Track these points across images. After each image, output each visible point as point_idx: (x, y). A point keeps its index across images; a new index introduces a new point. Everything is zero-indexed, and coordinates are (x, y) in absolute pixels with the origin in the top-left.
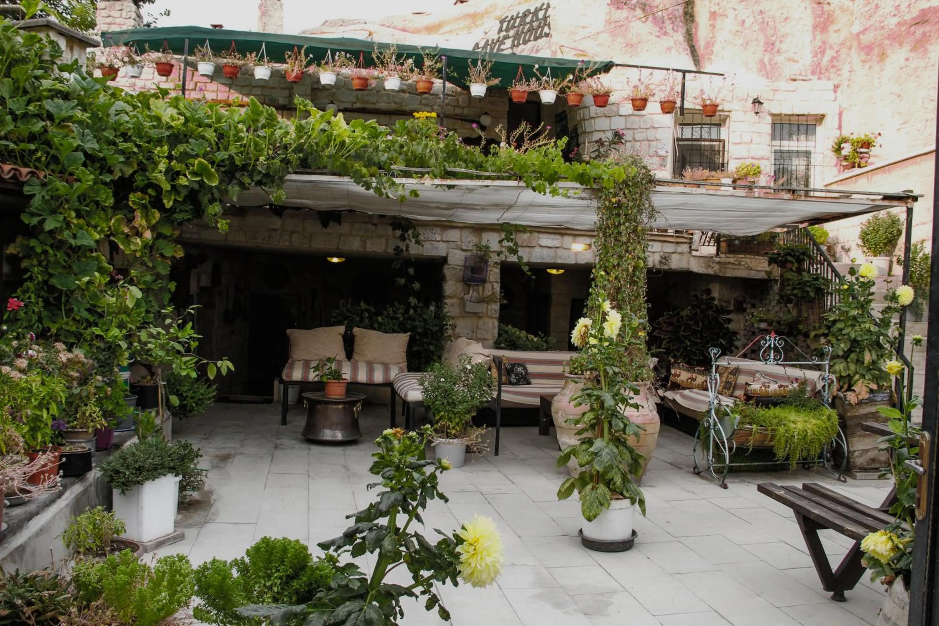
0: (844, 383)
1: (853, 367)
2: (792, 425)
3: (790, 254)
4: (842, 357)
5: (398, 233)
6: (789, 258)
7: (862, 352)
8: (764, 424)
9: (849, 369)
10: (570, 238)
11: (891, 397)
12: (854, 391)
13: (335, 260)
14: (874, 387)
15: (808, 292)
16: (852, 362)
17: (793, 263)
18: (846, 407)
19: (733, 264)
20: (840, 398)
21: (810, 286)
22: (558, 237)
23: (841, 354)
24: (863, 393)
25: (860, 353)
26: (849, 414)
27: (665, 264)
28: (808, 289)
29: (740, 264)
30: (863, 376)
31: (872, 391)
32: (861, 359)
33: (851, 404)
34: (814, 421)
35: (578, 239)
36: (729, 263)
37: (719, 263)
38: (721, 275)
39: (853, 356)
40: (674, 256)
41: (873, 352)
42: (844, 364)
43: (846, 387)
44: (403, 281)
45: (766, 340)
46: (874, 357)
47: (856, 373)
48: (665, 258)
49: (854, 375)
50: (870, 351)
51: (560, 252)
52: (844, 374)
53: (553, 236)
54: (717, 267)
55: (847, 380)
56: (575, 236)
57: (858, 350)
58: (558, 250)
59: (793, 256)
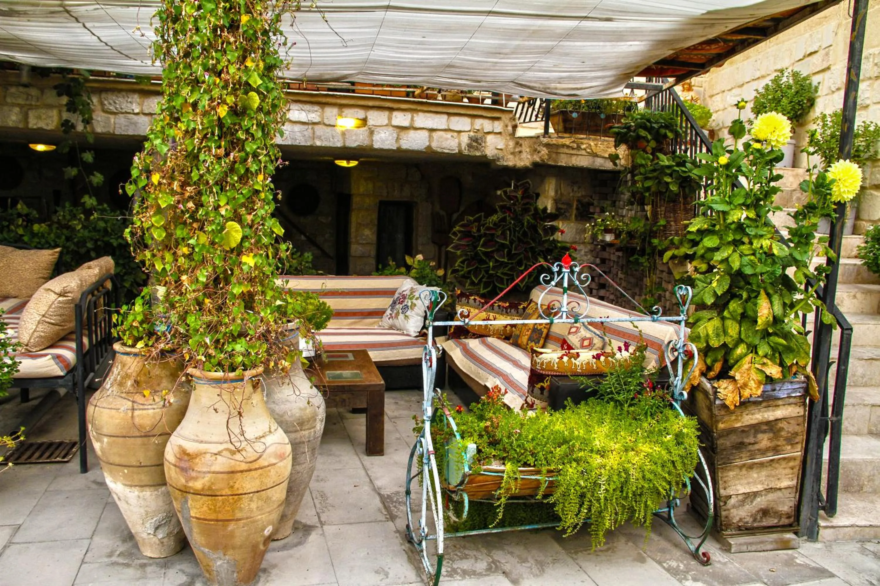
0: (715, 361)
1: (733, 329)
2: (597, 460)
3: (645, 128)
4: (714, 306)
5: (65, 99)
6: (643, 133)
7: (753, 297)
8: (531, 460)
9: (725, 332)
10: (335, 111)
11: (807, 391)
12: (733, 378)
13: (41, 148)
14: (774, 371)
15: (667, 184)
16: (733, 318)
17: (648, 141)
18: (716, 412)
19: (568, 147)
20: (706, 393)
21: (671, 175)
22: (316, 108)
23: (710, 301)
24: (752, 384)
25: (747, 301)
26: (721, 426)
27: (477, 149)
28: (668, 179)
29: (579, 148)
30: (753, 349)
31: (769, 380)
32: (750, 313)
33: (724, 406)
34: (645, 448)
35: (347, 111)
36: (563, 146)
37: (547, 145)
38: (551, 163)
39: (734, 306)
40: (489, 138)
41: (776, 299)
42: (716, 322)
43: (718, 367)
45: (552, 273)
46: (778, 309)
47: (740, 341)
48: (476, 140)
49: (736, 346)
50: (769, 296)
51: (320, 130)
52: (715, 343)
53: (307, 107)
54: (544, 151)
55: (720, 355)
56: (342, 106)
57: (745, 295)
58: (316, 127)
59: (650, 130)
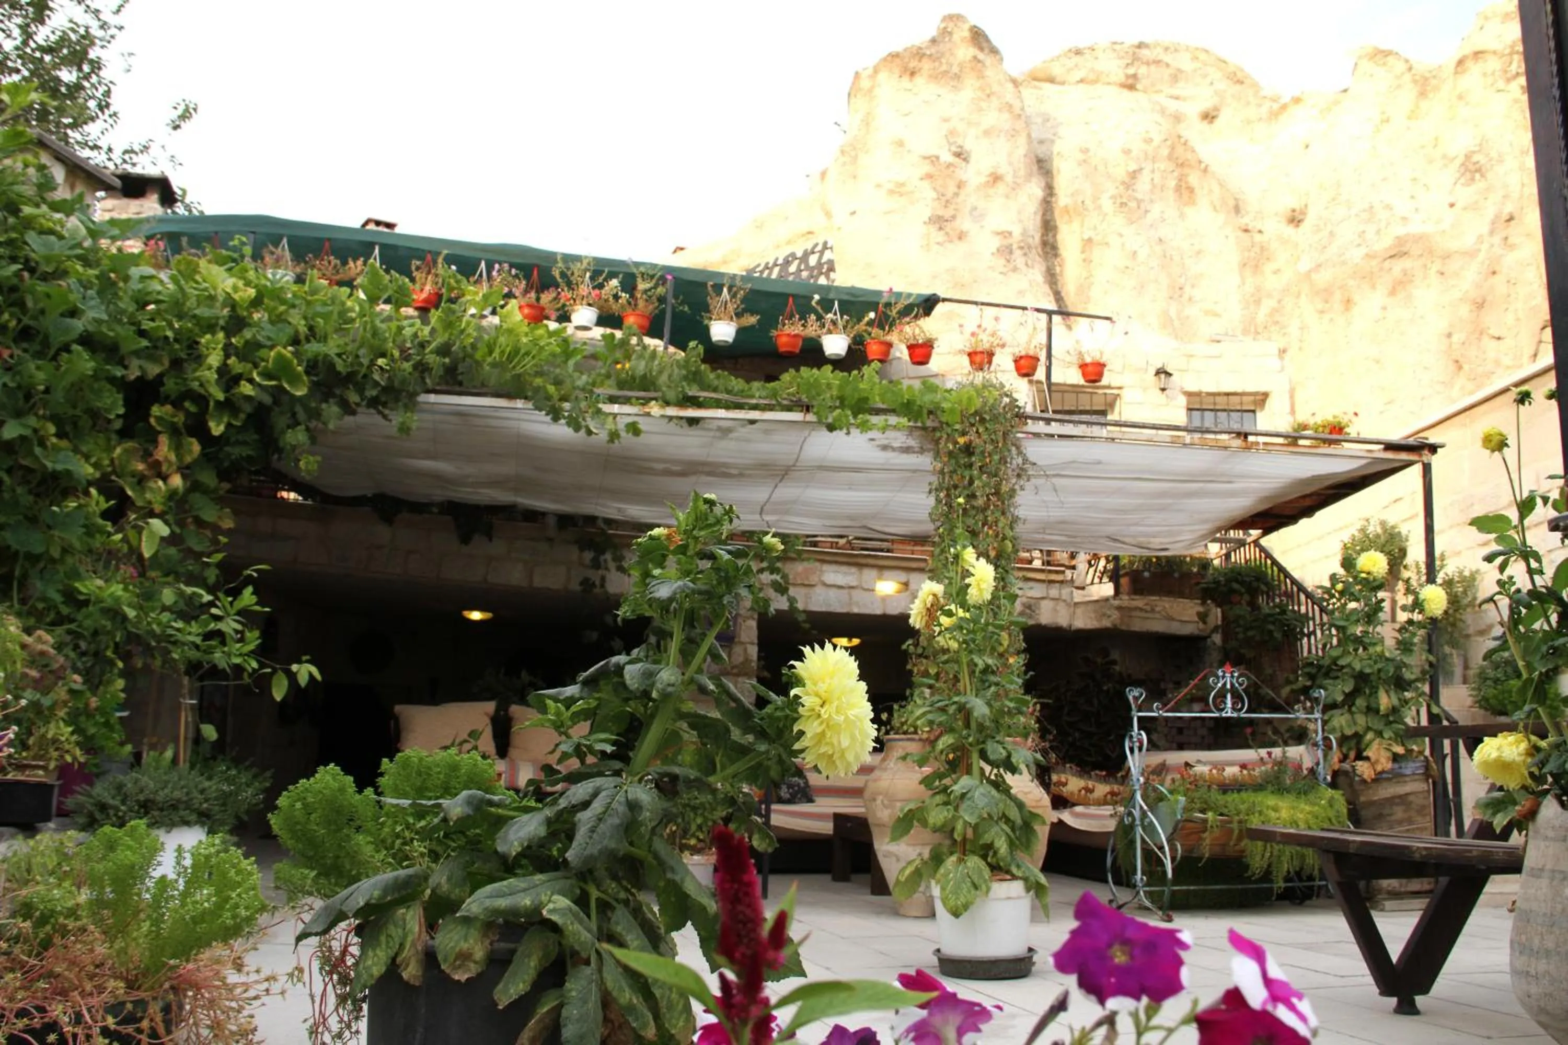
0: (1350, 749)
1: (1361, 720)
2: (1273, 814)
3: (1237, 581)
4: (1343, 703)
5: (588, 556)
6: (1235, 586)
7: (1374, 692)
8: (1225, 811)
9: (1355, 723)
10: (873, 573)
11: (1427, 767)
12: (1367, 759)
13: (476, 616)
14: (1400, 750)
15: (1271, 632)
16: (1361, 712)
17: (1241, 594)
18: (1357, 787)
19: (1141, 609)
20: (1346, 773)
21: (1273, 623)
22: (853, 570)
23: (1340, 698)
24: (1383, 760)
25: (1371, 695)
26: (1362, 799)
27: (1030, 617)
28: (1271, 627)
29: (1153, 611)
30: (1379, 734)
31: (1396, 758)
32: (1374, 705)
33: (1364, 781)
34: (1308, 808)
35: (887, 573)
36: (1137, 609)
37: (1119, 608)
38: (1124, 628)
39: (1360, 702)
40: (1044, 603)
41: (1392, 694)
42: (1347, 716)
43: (1352, 755)
44: (594, 636)
45: (1218, 677)
46: (1395, 701)
47: (1368, 729)
48: (1029, 607)
49: (1365, 733)
50: (1387, 692)
51: (857, 595)
52: (1349, 732)
53: (844, 568)
54: (1115, 615)
55: (1353, 743)
56: (881, 568)
57: (1367, 691)
58: (854, 592)
59: (1242, 583)
